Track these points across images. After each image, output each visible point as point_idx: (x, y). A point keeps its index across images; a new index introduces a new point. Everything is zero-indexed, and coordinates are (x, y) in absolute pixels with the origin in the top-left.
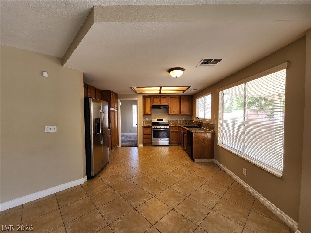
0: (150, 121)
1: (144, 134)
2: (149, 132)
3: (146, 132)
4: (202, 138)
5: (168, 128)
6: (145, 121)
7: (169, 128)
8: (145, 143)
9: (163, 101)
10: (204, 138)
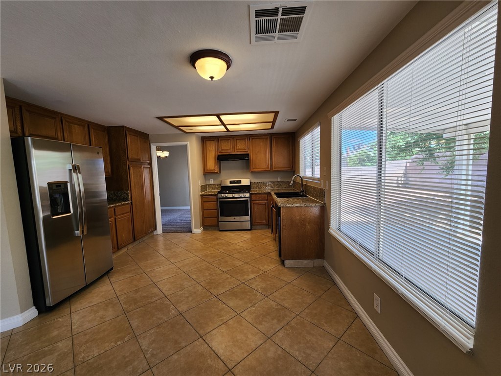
0: (218, 185)
1: (203, 209)
2: (212, 205)
3: (207, 205)
4: (298, 218)
5: (248, 197)
6: (209, 185)
7: (250, 197)
8: (206, 226)
9: (238, 145)
10: (304, 219)
